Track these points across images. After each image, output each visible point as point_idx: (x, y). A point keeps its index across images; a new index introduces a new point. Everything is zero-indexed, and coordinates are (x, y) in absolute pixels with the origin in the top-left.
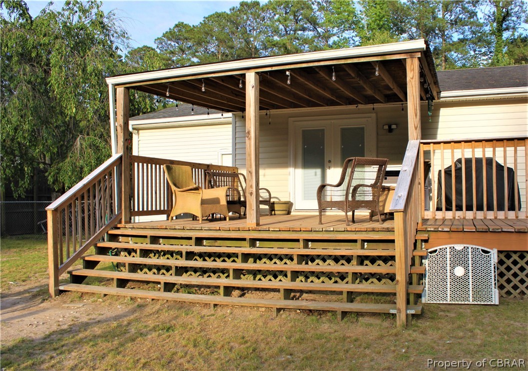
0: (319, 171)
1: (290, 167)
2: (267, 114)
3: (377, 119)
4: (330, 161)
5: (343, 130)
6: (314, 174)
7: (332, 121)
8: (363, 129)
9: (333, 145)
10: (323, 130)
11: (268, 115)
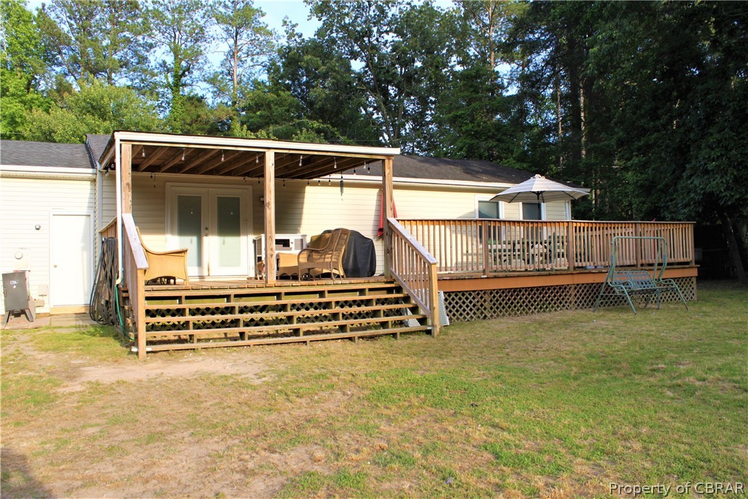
0: (195, 239)
1: (167, 233)
2: (151, 177)
3: (253, 191)
4: (207, 229)
5: (220, 199)
6: (189, 241)
7: (210, 190)
8: (238, 199)
9: (209, 213)
10: (200, 197)
11: (153, 178)
